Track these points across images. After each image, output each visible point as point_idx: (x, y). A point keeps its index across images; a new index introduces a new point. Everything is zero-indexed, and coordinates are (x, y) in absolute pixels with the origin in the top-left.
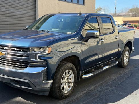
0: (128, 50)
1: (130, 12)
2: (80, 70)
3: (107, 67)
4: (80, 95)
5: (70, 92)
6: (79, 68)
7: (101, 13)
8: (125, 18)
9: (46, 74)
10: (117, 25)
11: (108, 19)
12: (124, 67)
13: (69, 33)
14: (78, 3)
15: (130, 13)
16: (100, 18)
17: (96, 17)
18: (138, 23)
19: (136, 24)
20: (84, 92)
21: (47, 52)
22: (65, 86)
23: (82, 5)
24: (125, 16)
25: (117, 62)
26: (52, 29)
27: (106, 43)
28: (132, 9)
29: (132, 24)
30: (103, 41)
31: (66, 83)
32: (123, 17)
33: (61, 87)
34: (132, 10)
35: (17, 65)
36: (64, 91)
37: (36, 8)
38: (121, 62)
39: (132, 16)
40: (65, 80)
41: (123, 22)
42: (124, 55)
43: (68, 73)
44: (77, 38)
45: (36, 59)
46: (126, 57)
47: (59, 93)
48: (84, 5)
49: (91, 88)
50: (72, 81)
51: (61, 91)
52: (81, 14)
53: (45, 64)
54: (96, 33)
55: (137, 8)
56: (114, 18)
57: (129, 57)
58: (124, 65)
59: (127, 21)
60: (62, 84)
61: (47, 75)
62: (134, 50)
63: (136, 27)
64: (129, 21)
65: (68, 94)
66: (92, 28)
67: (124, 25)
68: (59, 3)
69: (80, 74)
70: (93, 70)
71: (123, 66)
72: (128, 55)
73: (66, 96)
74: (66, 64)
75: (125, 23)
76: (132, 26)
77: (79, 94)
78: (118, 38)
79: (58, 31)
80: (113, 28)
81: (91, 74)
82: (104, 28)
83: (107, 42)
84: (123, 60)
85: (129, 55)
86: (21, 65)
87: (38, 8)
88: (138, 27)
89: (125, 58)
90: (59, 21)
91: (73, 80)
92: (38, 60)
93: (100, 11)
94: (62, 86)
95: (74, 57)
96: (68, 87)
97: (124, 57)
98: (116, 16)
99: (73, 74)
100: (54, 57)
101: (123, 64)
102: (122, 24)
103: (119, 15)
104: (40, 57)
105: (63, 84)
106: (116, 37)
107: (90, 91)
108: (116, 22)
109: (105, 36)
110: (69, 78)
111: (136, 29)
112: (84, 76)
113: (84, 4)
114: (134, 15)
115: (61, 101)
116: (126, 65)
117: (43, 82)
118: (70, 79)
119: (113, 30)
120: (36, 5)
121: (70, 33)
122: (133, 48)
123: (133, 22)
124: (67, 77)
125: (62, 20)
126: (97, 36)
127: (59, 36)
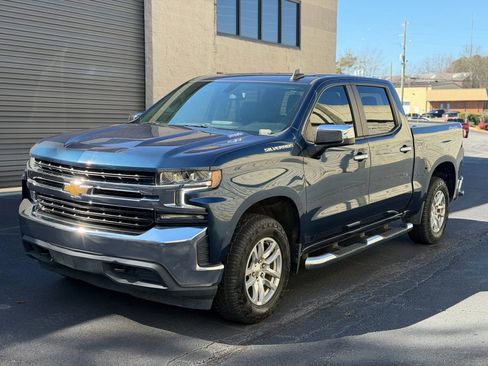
0: (443, 191)
1: (454, 72)
2: (298, 242)
3: (378, 238)
4: (299, 314)
5: (271, 305)
6: (294, 236)
7: (356, 74)
8: (435, 91)
9: (206, 245)
10: (409, 115)
11: (381, 91)
12: (430, 241)
13: (264, 132)
14: (279, 41)
15: (455, 76)
16: (355, 88)
17: (344, 87)
18: (481, 110)
19: (474, 112)
20: (310, 308)
21: (208, 183)
22: (258, 284)
23: (291, 50)
24: (436, 84)
25: (410, 226)
26: (214, 122)
27: (374, 164)
28: (460, 61)
29: (462, 111)
30: (367, 156)
31: (259, 277)
32: (430, 89)
33: (247, 288)
34: (460, 66)
35: (123, 221)
36: (254, 300)
37: (147, 60)
38: (422, 225)
39: (460, 84)
40: (256, 267)
41: (429, 104)
42: (431, 203)
43: (266, 246)
44: (290, 145)
45: (178, 203)
46: (438, 210)
47: (240, 303)
48: (300, 49)
49: (332, 298)
50: (277, 271)
51: (245, 299)
52: (298, 77)
53: (202, 217)
54: (344, 131)
55: (479, 57)
56: (398, 91)
57: (447, 212)
58: (431, 236)
59: (445, 103)
60: (248, 278)
61: (209, 248)
62: (462, 189)
63: (476, 123)
64: (450, 102)
65: (264, 310)
66: (330, 121)
67: (433, 115)
68: (218, 43)
69: (300, 255)
70: (336, 245)
71: (428, 237)
72: (444, 206)
73: (259, 314)
74: (258, 219)
75: (438, 109)
76: (461, 121)
77: (295, 311)
78: (410, 148)
79: (231, 127)
80: (394, 121)
81: (330, 257)
82: (369, 121)
83: (377, 161)
84: (429, 221)
85: (447, 205)
86: (134, 222)
87: (151, 60)
88: (482, 124)
89: (434, 215)
90: (233, 96)
91: (280, 270)
92: (184, 205)
93: (350, 66)
94: (248, 285)
95: (280, 203)
96: (265, 290)
97: (429, 209)
98: (406, 85)
99: (278, 251)
100: (229, 199)
101: (427, 233)
102: (428, 111)
103: (415, 83)
104: (188, 198)
105: (252, 279)
106: (405, 146)
107: (329, 305)
108: (404, 107)
109: (371, 144)
110: (269, 262)
111: (477, 128)
112: (310, 262)
113: (298, 44)
114: (467, 80)
115: (247, 328)
116: (438, 236)
117: (198, 268)
118: (272, 266)
119: (396, 126)
120: (144, 49)
121: (269, 131)
122: (459, 184)
123: (465, 104)
124: (262, 258)
125: (244, 94)
126: (347, 140)
127: (237, 140)
